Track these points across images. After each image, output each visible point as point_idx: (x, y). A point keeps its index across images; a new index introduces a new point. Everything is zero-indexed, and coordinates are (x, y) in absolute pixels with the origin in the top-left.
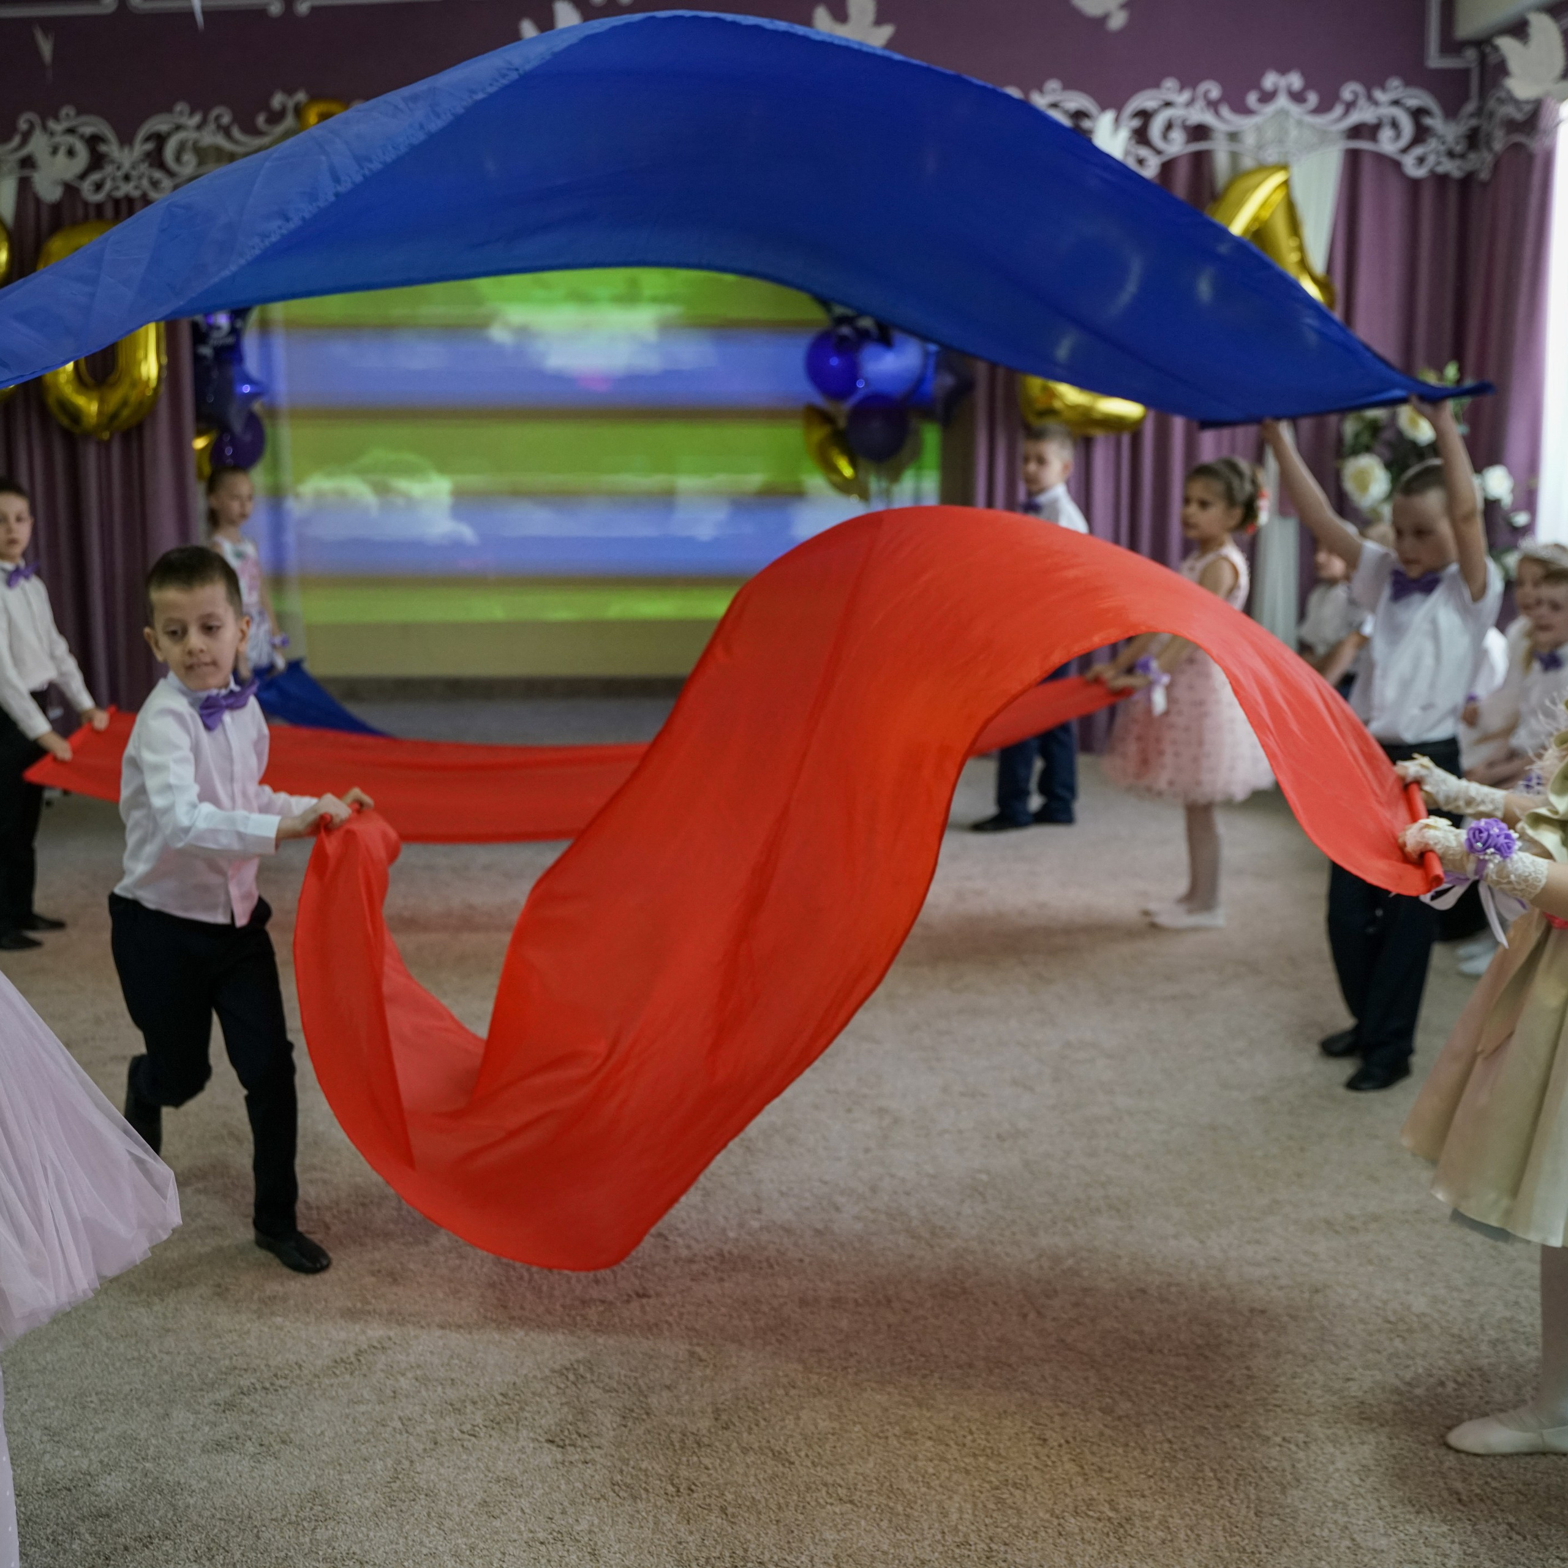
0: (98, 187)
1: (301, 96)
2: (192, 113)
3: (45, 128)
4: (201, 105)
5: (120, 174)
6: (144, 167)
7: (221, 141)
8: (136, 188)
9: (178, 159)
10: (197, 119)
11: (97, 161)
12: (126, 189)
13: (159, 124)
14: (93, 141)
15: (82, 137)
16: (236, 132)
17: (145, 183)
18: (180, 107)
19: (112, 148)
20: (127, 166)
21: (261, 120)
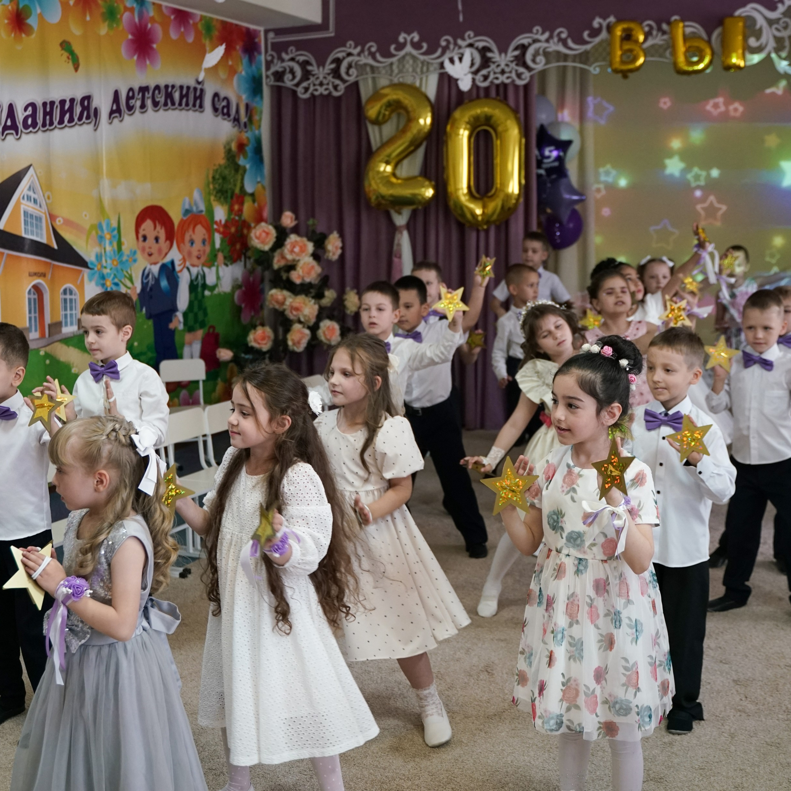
0: (486, 78)
1: (612, 19)
2: (543, 33)
3: (456, 44)
4: (549, 27)
5: (499, 70)
6: (513, 65)
7: (561, 48)
8: (508, 78)
9: (534, 61)
10: (547, 35)
11: (486, 62)
12: (502, 79)
13: (524, 39)
14: (484, 51)
15: (477, 48)
16: (570, 43)
17: (514, 75)
18: (537, 28)
19: (495, 55)
20: (503, 66)
21: (586, 34)
